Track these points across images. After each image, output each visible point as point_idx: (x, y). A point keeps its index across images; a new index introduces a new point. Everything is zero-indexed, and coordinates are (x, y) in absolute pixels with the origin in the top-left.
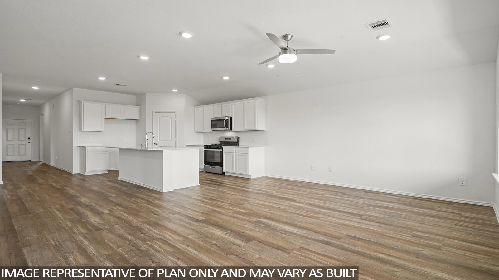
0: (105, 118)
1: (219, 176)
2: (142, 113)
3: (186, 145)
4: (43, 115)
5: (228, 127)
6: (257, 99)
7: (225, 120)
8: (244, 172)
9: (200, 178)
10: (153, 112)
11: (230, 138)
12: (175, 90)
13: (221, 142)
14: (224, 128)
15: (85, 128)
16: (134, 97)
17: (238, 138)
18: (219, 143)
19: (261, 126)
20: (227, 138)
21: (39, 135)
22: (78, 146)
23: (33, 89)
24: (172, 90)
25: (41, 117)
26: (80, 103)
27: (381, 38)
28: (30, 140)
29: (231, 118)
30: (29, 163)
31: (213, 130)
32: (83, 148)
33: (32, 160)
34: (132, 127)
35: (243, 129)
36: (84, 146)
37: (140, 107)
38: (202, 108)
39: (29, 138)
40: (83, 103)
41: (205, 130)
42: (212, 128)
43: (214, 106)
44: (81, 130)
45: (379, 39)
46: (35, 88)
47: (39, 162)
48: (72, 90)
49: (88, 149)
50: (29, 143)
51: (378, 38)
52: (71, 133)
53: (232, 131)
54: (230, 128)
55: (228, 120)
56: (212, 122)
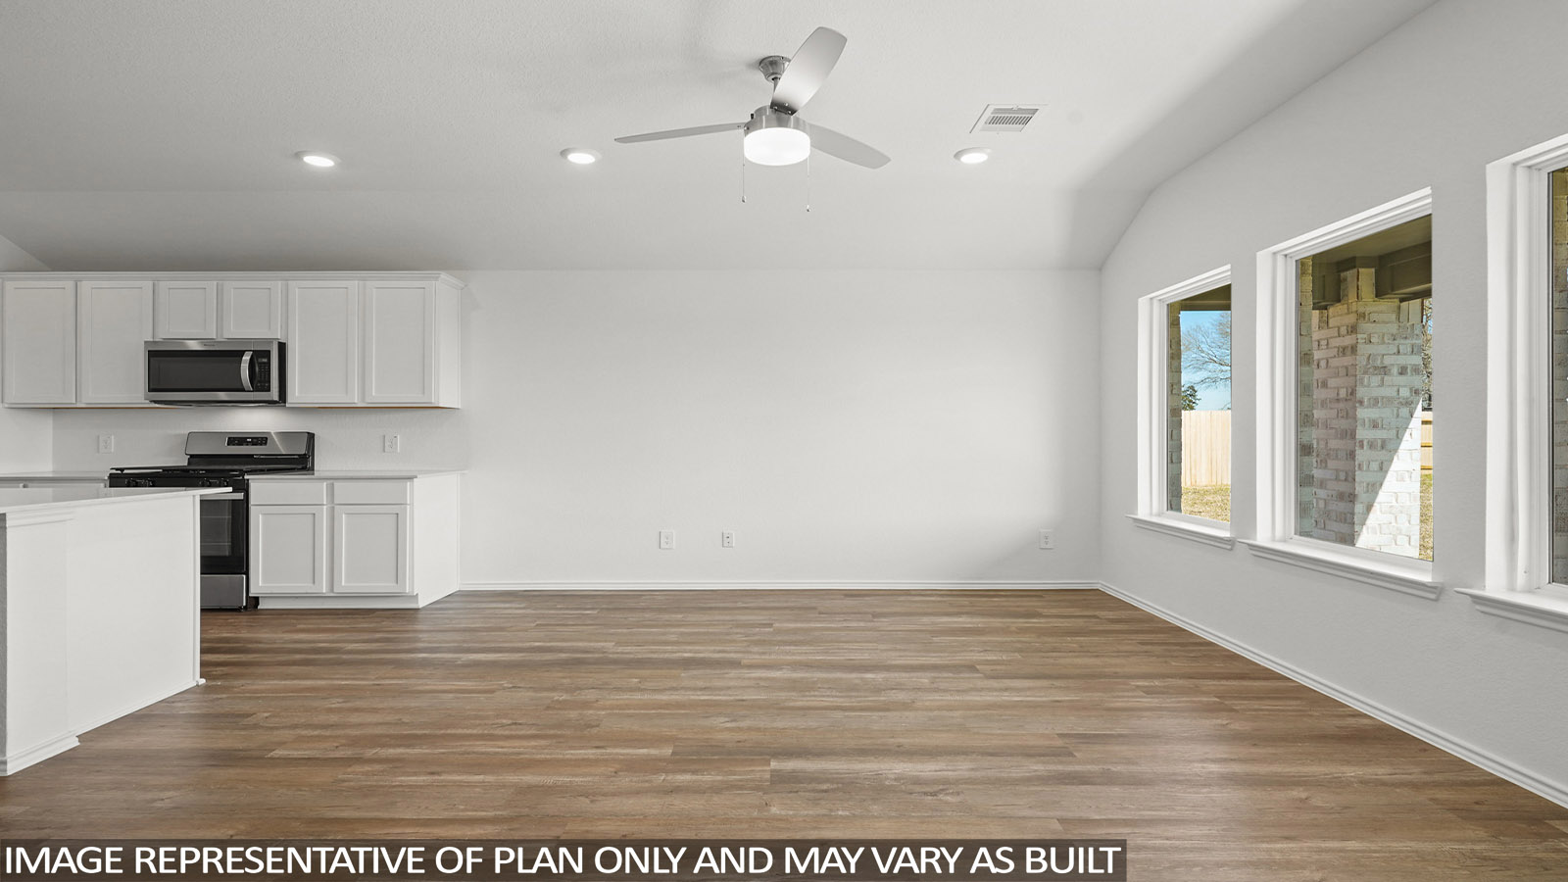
1: (232, 618)
5: (268, 389)
6: (437, 279)
7: (246, 358)
9: (205, 645)
11: (261, 440)
13: (192, 456)
14: (243, 390)
17: (311, 437)
18: (183, 462)
19: (446, 395)
20: (236, 441)
27: (966, 159)
29: (282, 347)
31: (156, 402)
35: (357, 401)
42: (151, 390)
43: (163, 285)
45: (959, 159)
51: (958, 155)
53: (287, 405)
54: (274, 394)
55: (267, 353)
56: (152, 359)
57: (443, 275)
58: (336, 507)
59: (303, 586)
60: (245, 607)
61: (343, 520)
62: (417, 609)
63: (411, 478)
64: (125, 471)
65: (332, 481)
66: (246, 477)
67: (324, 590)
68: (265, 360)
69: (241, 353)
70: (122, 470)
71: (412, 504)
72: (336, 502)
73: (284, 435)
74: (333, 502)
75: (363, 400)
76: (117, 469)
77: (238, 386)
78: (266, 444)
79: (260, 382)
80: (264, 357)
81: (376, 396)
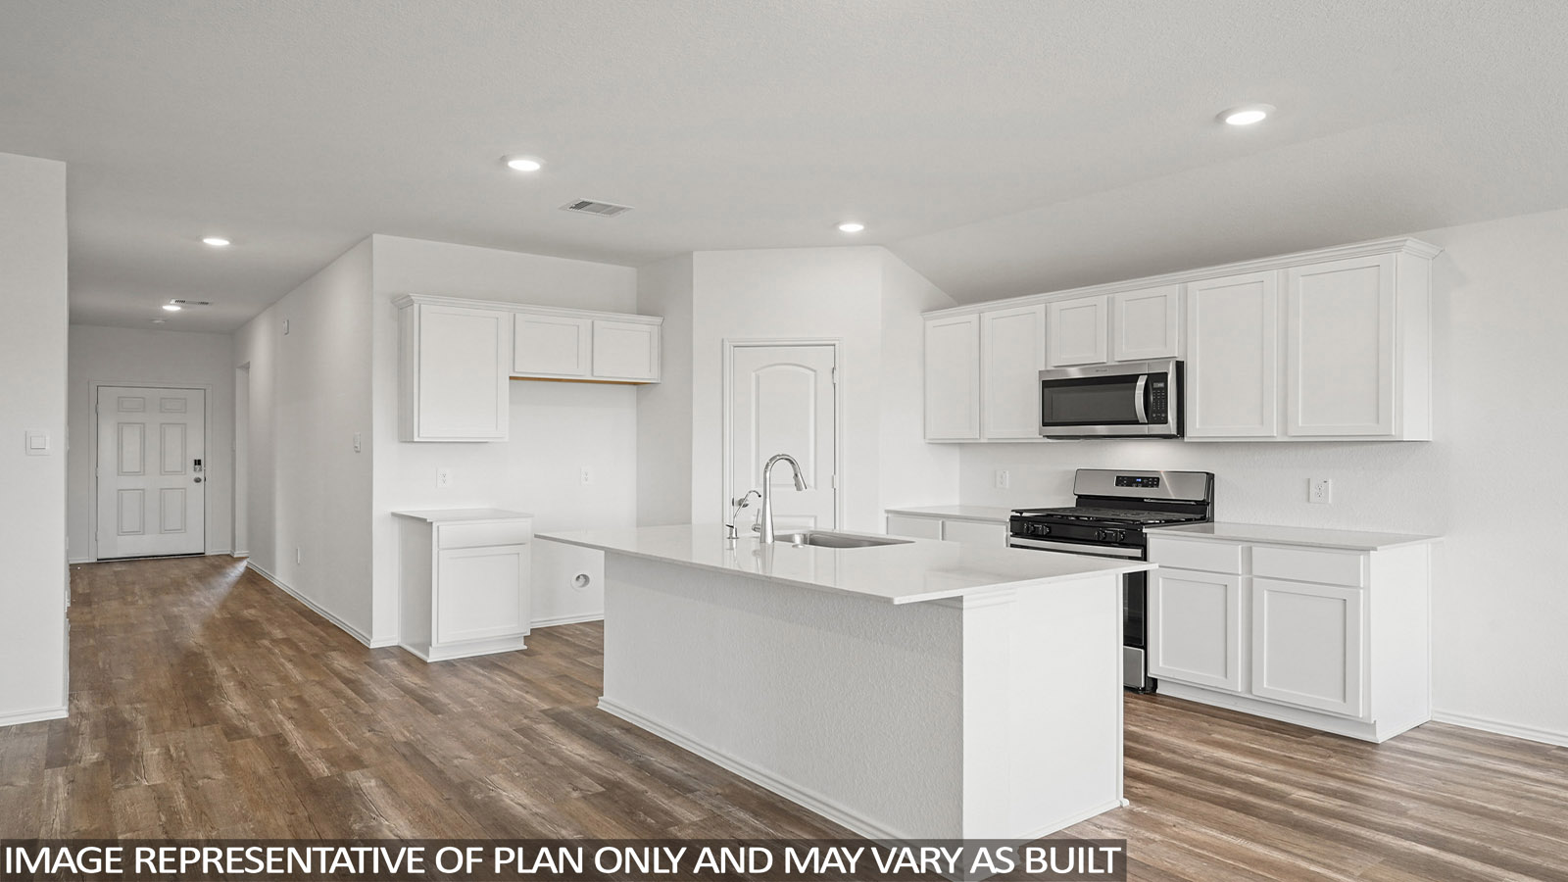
0: (511, 378)
2: (673, 349)
3: (888, 512)
4: (247, 367)
5: (1165, 422)
6: (1398, 249)
7: (1141, 383)
8: (1331, 702)
10: (727, 344)
11: (1152, 481)
12: (851, 228)
14: (1137, 422)
15: (428, 426)
16: (626, 274)
19: (1414, 423)
20: (1125, 480)
21: (234, 451)
22: (394, 515)
23: (205, 244)
24: (839, 223)
25: (239, 373)
26: (402, 306)
28: (200, 470)
29: (1180, 367)
30: (196, 565)
31: (1048, 437)
32: (419, 527)
33: (207, 554)
34: (618, 417)
35: (1276, 435)
36: (425, 520)
37: (658, 320)
38: (975, 316)
39: (198, 462)
40: (416, 306)
41: (992, 433)
42: (1046, 424)
44: (405, 433)
46: (216, 242)
47: (231, 559)
48: (371, 245)
49: (443, 533)
50: (198, 480)
52: (362, 452)
53: (1186, 440)
54: (1171, 427)
55: (1163, 376)
56: (1045, 390)
57: (1412, 242)
58: (1255, 579)
59: (1212, 677)
60: (1144, 689)
61: (1264, 600)
62: (1374, 745)
63: (1366, 550)
64: (1024, 514)
65: (1249, 544)
66: (1144, 530)
67: (1239, 688)
68: (1162, 385)
69: (1134, 378)
70: (1021, 512)
71: (1367, 588)
72: (1254, 573)
73: (1176, 475)
74: (1251, 572)
75: (1285, 433)
76: (1017, 511)
77: (1130, 418)
78: (1157, 485)
79: (1154, 412)
80: (1161, 382)
81: (1303, 426)
